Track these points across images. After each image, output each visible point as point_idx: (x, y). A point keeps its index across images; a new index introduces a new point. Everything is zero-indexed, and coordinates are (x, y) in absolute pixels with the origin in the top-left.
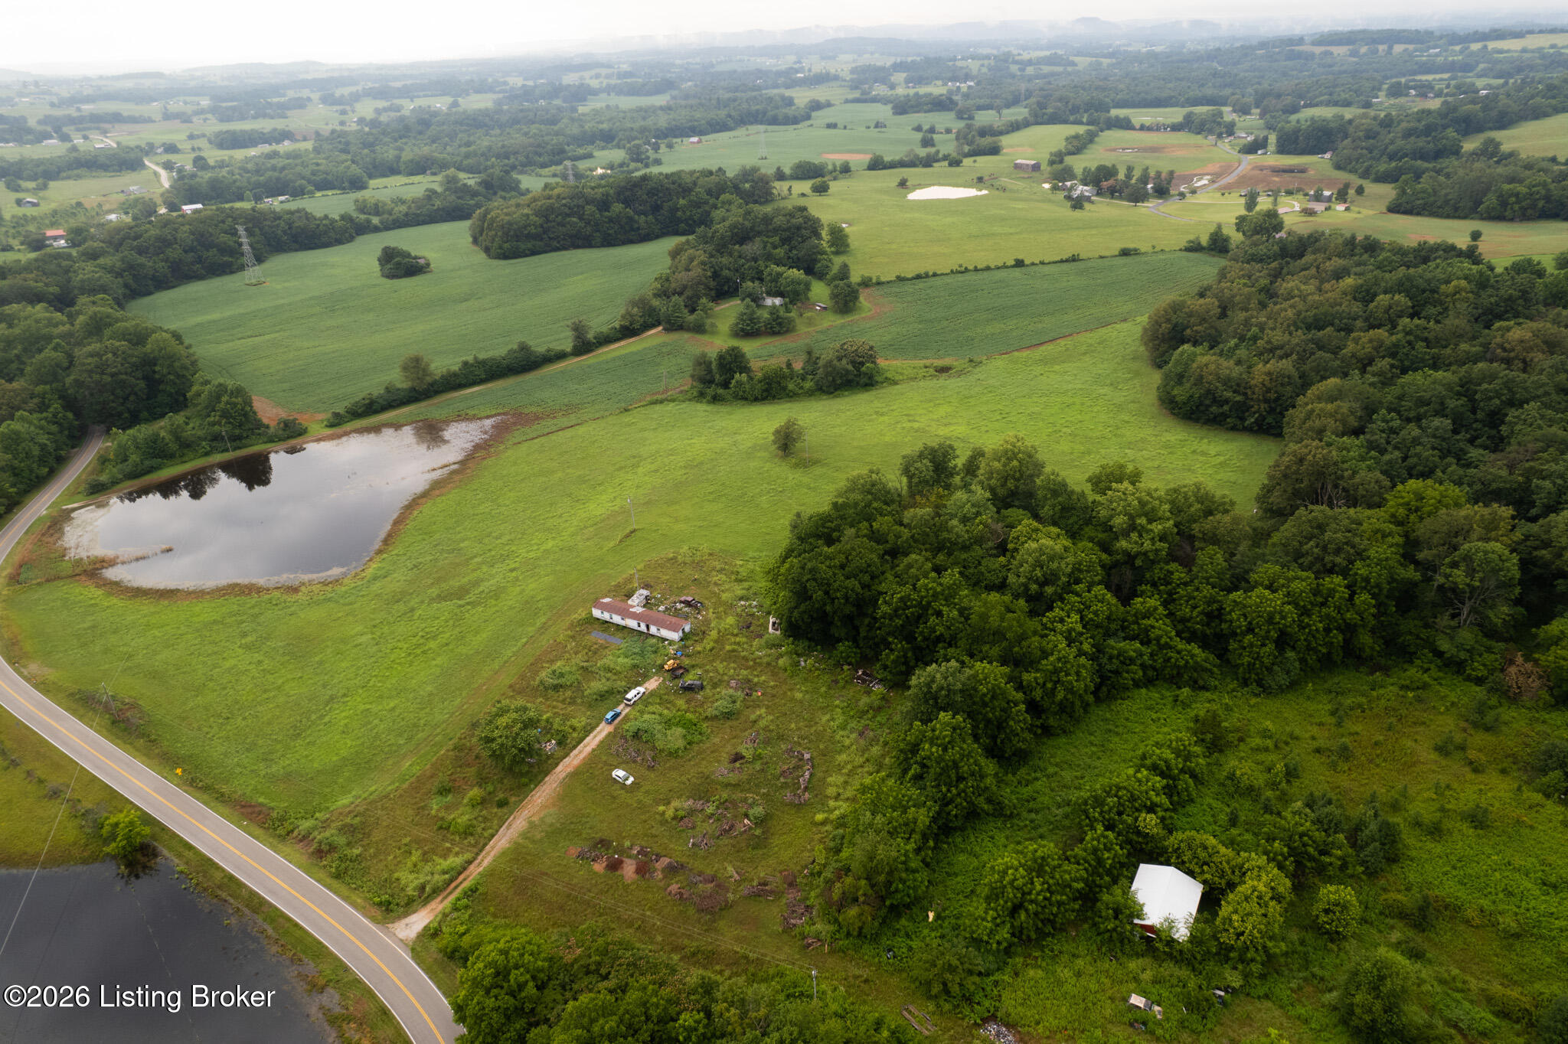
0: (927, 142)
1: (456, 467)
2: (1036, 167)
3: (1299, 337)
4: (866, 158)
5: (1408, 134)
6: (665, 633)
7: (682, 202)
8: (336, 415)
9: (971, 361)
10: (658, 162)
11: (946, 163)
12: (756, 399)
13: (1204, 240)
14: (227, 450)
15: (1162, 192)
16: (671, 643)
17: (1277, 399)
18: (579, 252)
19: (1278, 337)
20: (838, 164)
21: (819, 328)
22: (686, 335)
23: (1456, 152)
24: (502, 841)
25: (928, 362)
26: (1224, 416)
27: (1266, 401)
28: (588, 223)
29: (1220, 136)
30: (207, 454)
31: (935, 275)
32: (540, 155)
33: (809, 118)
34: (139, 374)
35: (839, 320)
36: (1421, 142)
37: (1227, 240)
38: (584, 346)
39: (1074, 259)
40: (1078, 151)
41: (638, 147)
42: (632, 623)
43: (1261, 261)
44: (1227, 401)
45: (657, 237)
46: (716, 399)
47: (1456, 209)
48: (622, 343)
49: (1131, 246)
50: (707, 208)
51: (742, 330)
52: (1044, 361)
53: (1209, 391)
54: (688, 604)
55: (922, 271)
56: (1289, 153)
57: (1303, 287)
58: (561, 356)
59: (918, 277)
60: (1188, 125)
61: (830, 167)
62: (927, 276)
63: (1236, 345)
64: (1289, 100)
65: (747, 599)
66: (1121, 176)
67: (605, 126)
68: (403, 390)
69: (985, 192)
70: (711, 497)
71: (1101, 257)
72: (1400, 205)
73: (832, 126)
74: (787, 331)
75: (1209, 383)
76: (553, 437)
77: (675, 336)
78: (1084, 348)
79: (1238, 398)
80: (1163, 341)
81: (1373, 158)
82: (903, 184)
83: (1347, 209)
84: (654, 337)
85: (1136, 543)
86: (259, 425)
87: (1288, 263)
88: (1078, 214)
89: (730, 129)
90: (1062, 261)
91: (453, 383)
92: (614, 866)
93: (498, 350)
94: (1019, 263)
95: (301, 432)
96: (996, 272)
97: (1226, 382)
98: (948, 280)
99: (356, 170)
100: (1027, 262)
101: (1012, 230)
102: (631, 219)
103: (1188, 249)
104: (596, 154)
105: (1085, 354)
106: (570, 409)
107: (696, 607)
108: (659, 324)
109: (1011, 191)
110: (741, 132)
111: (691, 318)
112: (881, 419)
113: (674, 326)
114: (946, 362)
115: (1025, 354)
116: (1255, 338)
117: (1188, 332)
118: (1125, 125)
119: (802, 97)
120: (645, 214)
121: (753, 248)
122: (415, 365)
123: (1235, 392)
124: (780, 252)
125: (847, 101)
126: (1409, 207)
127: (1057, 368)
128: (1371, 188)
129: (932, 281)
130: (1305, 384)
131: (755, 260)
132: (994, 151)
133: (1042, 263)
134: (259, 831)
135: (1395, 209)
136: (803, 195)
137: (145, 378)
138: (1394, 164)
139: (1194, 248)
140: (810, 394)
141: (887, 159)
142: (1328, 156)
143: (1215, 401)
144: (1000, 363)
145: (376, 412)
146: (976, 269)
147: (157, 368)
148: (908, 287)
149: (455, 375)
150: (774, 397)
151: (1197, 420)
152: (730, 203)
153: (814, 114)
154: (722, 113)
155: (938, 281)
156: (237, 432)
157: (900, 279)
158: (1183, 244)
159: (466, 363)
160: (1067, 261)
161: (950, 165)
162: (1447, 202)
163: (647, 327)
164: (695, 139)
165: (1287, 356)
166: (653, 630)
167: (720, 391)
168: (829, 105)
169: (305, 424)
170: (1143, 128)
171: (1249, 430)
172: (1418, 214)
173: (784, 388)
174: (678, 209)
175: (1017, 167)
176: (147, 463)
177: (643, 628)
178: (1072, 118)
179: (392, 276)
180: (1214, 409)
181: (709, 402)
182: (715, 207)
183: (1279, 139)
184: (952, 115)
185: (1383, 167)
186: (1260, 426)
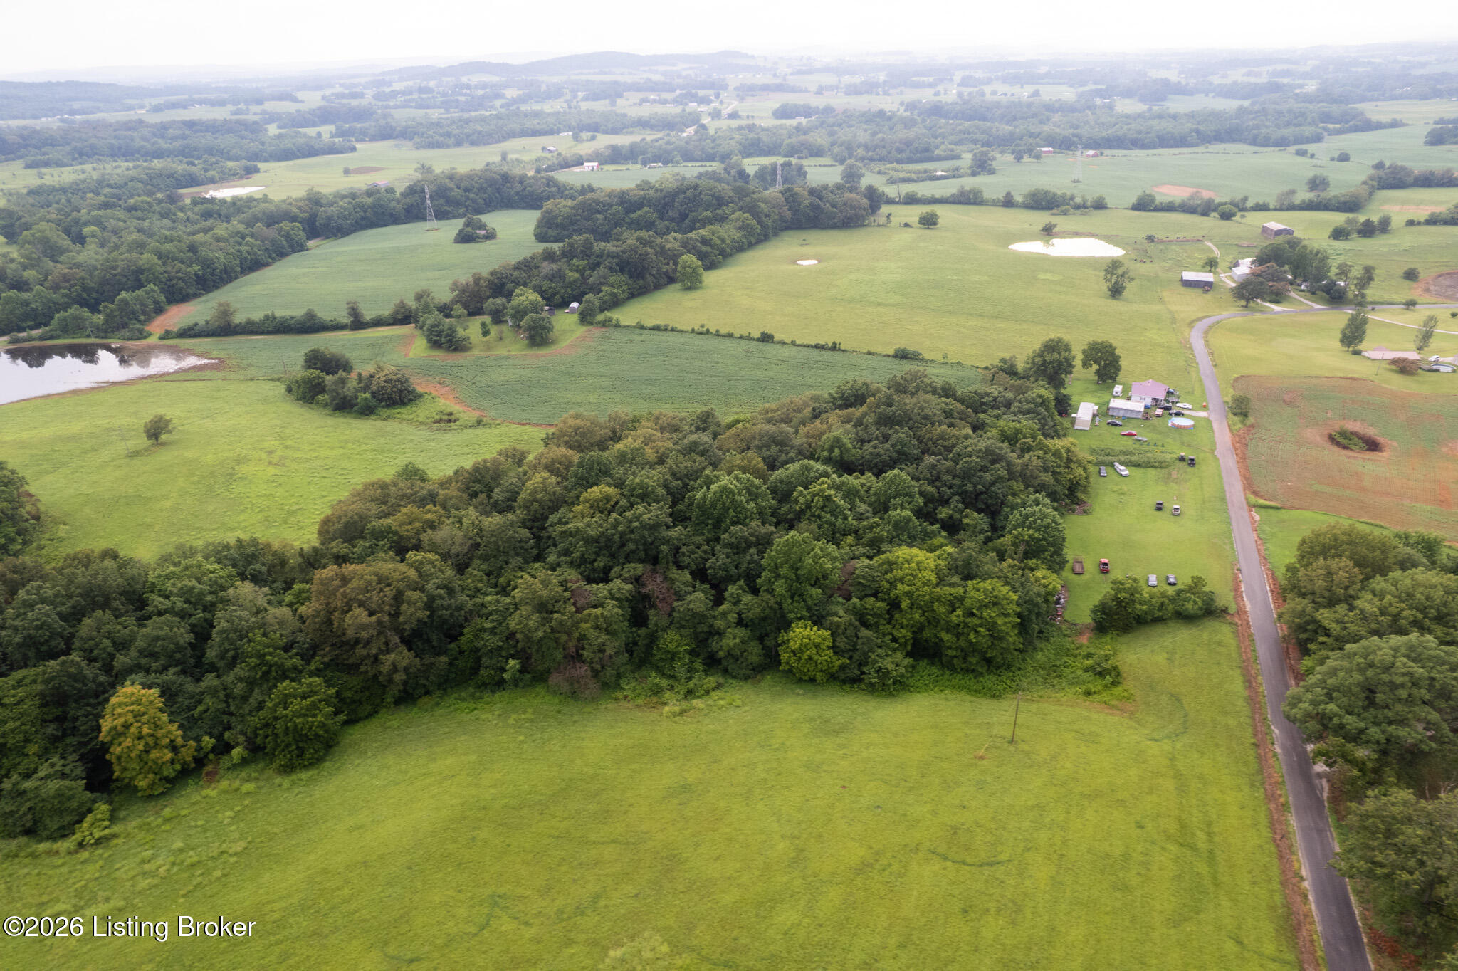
1: (106, 385)
2: (1279, 235)
8: (168, 332)
31: (673, 330)
38: (357, 324)
39: (835, 348)
41: (985, 153)
48: (386, 328)
49: (911, 348)
55: (662, 323)
59: (657, 328)
62: (664, 329)
71: (869, 353)
82: (1049, 230)
90: (817, 347)
91: (251, 329)
94: (766, 338)
98: (680, 338)
100: (777, 338)
106: (242, 368)
122: (226, 310)
129: (667, 335)
133: (792, 344)
136: (906, 225)
139: (1002, 369)
146: (718, 334)
148: (646, 335)
149: (252, 323)
157: (640, 326)
159: (264, 317)
168: (1397, 125)
175: (1264, 231)
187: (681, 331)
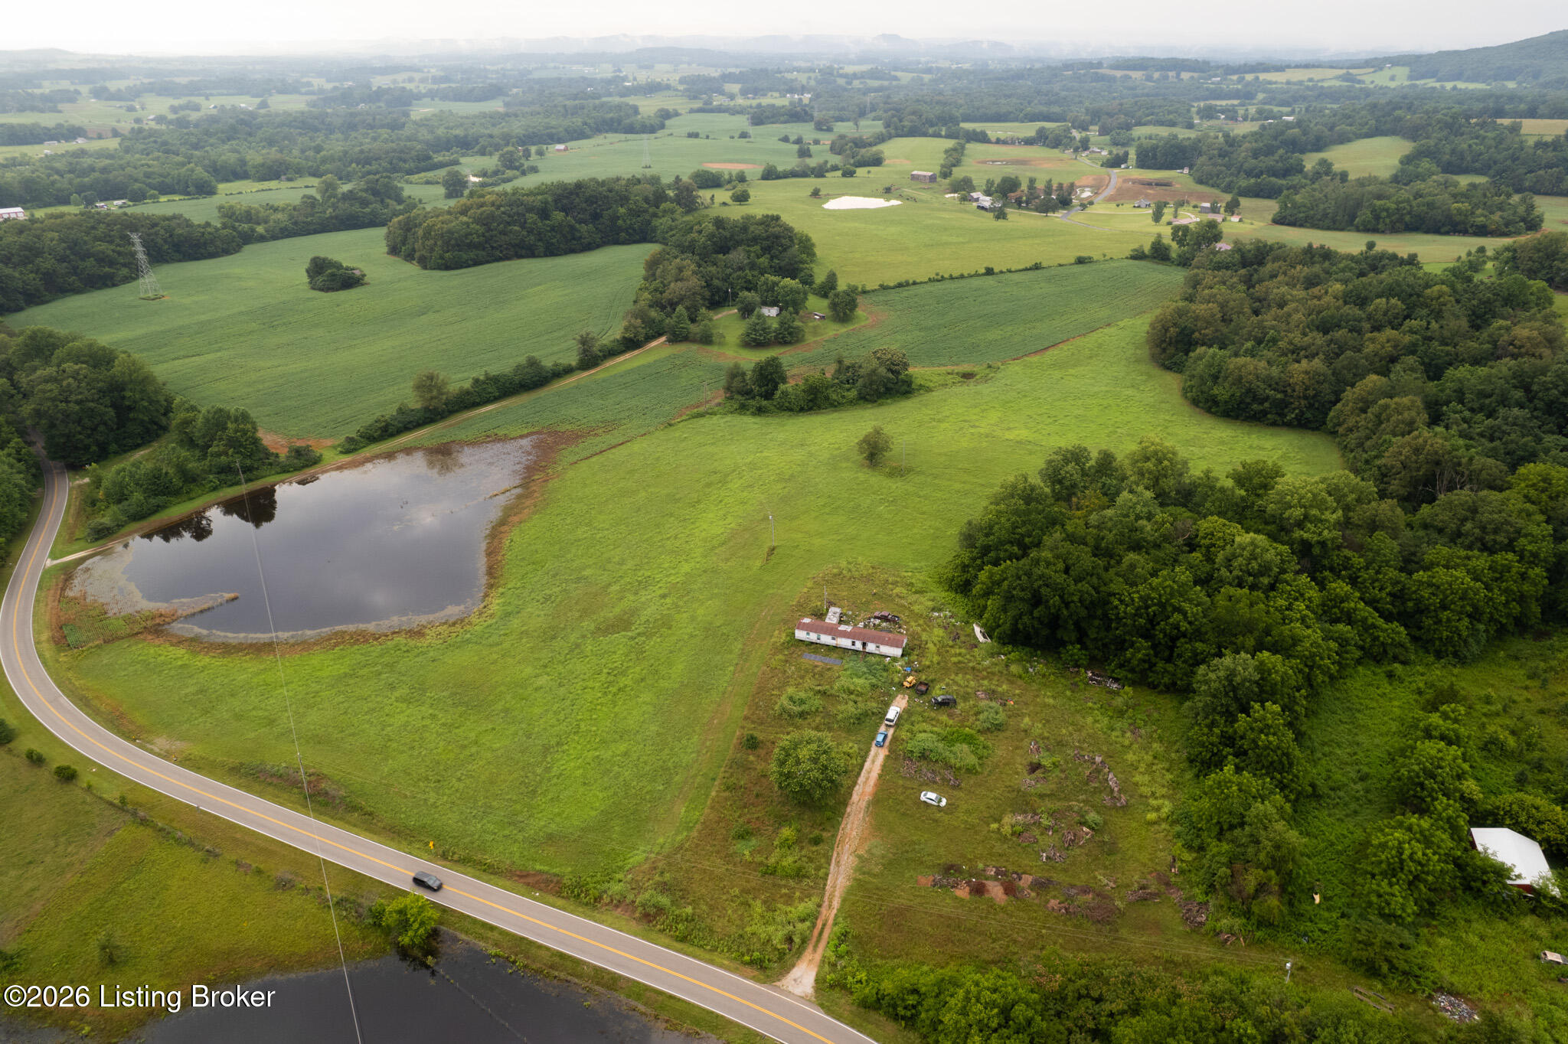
0: (804, 153)
1: (519, 491)
2: (933, 179)
3: (1319, 339)
4: (759, 170)
5: (1256, 154)
6: (885, 650)
7: (622, 210)
8: (350, 440)
9: (990, 367)
10: (534, 170)
11: (839, 173)
12: (802, 410)
13: (1147, 249)
14: (238, 483)
15: (1065, 203)
16: (894, 659)
17: (1315, 396)
18: (525, 261)
19: (1297, 338)
20: (734, 174)
21: (826, 337)
22: (694, 347)
23: (1299, 169)
24: (840, 876)
25: (949, 369)
26: (1265, 413)
27: (1306, 398)
28: (530, 231)
29: (1076, 150)
30: (215, 489)
31: (915, 283)
32: (405, 161)
33: (662, 127)
34: (107, 401)
35: (843, 330)
36: (1269, 161)
37: (1167, 248)
38: (590, 359)
39: (1037, 267)
40: (957, 163)
41: (511, 153)
42: (845, 643)
43: (1227, 268)
44: (1267, 398)
45: (598, 247)
46: (760, 411)
47: (1334, 222)
48: (627, 356)
49: (1084, 254)
50: (647, 217)
51: (755, 340)
52: (1057, 365)
53: (1249, 390)
54: (884, 618)
55: (902, 280)
56: (1149, 167)
57: (1295, 292)
58: (568, 371)
59: (900, 285)
60: (1041, 139)
61: (727, 177)
62: (907, 284)
63: (1253, 347)
64: (1122, 118)
65: (940, 610)
66: (1024, 187)
67: (459, 132)
68: (418, 411)
69: (895, 202)
70: (827, 510)
71: (1060, 265)
72: (1285, 217)
73: (694, 135)
74: (798, 341)
75: (1250, 383)
76: (610, 455)
77: (681, 348)
78: (1087, 352)
79: (1279, 396)
80: (1170, 344)
81: (1232, 174)
82: (816, 193)
83: (1241, 220)
84: (658, 350)
85: (1314, 533)
86: (268, 454)
87: (1256, 271)
88: (1001, 223)
89: (588, 137)
90: (1026, 269)
91: (467, 402)
92: (979, 890)
93: (504, 365)
94: (989, 272)
95: (316, 461)
96: (968, 280)
97: (1269, 382)
98: (929, 288)
99: (200, 172)
100: (996, 270)
101: (961, 239)
102: (572, 228)
103: (1133, 258)
104: (462, 160)
105: (1091, 358)
106: (610, 425)
107: (894, 621)
108: (660, 335)
109: (922, 201)
110: (599, 139)
111: (694, 328)
112: (943, 426)
113: (678, 337)
114: (966, 368)
115: (1035, 359)
116: (1274, 341)
117: (1196, 335)
118: (982, 138)
119: (648, 107)
120: (585, 222)
121: (738, 256)
122: (428, 384)
123: (1275, 390)
124: (764, 261)
125: (692, 111)
126: (1292, 219)
127: (1071, 371)
128: (1244, 202)
129: (913, 290)
130: (1341, 383)
131: (741, 269)
132: (877, 161)
133: (1010, 271)
134: (560, 902)
135: (1279, 221)
136: (725, 204)
137: (114, 405)
138: (1253, 181)
139: (1138, 256)
140: (852, 403)
141: (780, 169)
142: (1186, 171)
143: (1255, 399)
144: (1015, 368)
145: (392, 435)
146: (951, 278)
147: (128, 394)
148: (893, 296)
149: (468, 393)
150: (819, 408)
151: (1236, 418)
152: (673, 212)
153: (667, 122)
154: (578, 121)
155: (920, 289)
156: (248, 462)
157: (884, 288)
158: (1128, 254)
159: (476, 381)
160: (1030, 269)
161: (844, 175)
162: (1326, 215)
163: (649, 338)
164: (561, 147)
165: (1314, 356)
166: (871, 647)
167: (764, 403)
168: (677, 114)
169: (318, 452)
170: (998, 141)
171: (1289, 425)
172: (1301, 226)
173: (827, 398)
174: (618, 218)
175: (914, 178)
176: (153, 501)
177: (859, 646)
178: (931, 131)
179: (326, 289)
180: (1255, 406)
181: (753, 414)
182: (655, 215)
183: (1138, 155)
184: (811, 126)
185: (1244, 182)
186: (1299, 421)
187: (921, 283)
